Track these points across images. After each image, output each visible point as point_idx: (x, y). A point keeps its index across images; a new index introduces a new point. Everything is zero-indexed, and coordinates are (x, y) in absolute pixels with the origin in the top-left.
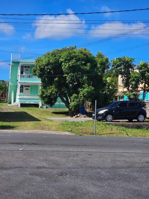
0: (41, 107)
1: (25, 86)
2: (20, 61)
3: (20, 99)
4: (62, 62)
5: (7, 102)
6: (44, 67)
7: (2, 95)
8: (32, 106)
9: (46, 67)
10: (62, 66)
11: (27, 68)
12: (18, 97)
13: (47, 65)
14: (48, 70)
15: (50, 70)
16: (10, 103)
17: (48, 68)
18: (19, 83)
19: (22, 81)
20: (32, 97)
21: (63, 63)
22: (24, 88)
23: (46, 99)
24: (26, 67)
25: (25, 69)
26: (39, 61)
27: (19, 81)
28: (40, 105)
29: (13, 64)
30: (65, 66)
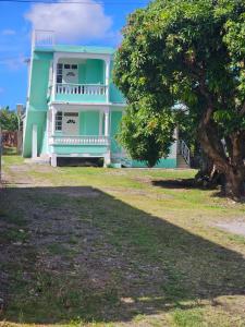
0: (109, 167)
1: (67, 114)
2: (57, 49)
3: (55, 146)
4: (224, 19)
5: (19, 153)
6: (165, 35)
7: (6, 138)
8: (87, 163)
9: (170, 37)
10: (225, 33)
11: (71, 70)
12: (48, 141)
13: (173, 30)
14: (179, 49)
15: (185, 47)
16: (29, 156)
17: (177, 42)
18: (54, 104)
19: (59, 102)
20: (85, 141)
21: (229, 23)
22: (65, 119)
23: (141, 147)
24: (67, 67)
25: (65, 71)
26: (141, 19)
27: (53, 99)
28: (107, 161)
29: (37, 58)
30: (238, 33)
